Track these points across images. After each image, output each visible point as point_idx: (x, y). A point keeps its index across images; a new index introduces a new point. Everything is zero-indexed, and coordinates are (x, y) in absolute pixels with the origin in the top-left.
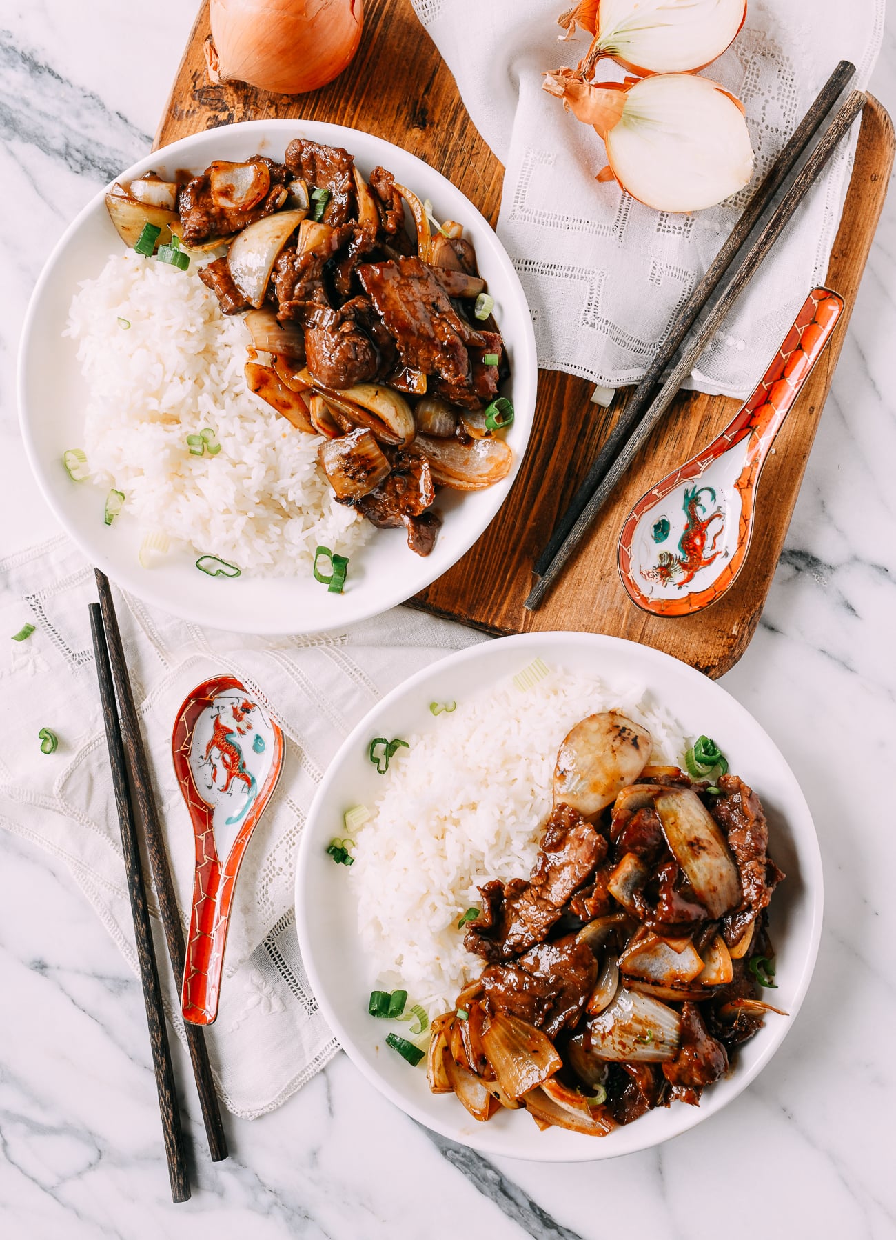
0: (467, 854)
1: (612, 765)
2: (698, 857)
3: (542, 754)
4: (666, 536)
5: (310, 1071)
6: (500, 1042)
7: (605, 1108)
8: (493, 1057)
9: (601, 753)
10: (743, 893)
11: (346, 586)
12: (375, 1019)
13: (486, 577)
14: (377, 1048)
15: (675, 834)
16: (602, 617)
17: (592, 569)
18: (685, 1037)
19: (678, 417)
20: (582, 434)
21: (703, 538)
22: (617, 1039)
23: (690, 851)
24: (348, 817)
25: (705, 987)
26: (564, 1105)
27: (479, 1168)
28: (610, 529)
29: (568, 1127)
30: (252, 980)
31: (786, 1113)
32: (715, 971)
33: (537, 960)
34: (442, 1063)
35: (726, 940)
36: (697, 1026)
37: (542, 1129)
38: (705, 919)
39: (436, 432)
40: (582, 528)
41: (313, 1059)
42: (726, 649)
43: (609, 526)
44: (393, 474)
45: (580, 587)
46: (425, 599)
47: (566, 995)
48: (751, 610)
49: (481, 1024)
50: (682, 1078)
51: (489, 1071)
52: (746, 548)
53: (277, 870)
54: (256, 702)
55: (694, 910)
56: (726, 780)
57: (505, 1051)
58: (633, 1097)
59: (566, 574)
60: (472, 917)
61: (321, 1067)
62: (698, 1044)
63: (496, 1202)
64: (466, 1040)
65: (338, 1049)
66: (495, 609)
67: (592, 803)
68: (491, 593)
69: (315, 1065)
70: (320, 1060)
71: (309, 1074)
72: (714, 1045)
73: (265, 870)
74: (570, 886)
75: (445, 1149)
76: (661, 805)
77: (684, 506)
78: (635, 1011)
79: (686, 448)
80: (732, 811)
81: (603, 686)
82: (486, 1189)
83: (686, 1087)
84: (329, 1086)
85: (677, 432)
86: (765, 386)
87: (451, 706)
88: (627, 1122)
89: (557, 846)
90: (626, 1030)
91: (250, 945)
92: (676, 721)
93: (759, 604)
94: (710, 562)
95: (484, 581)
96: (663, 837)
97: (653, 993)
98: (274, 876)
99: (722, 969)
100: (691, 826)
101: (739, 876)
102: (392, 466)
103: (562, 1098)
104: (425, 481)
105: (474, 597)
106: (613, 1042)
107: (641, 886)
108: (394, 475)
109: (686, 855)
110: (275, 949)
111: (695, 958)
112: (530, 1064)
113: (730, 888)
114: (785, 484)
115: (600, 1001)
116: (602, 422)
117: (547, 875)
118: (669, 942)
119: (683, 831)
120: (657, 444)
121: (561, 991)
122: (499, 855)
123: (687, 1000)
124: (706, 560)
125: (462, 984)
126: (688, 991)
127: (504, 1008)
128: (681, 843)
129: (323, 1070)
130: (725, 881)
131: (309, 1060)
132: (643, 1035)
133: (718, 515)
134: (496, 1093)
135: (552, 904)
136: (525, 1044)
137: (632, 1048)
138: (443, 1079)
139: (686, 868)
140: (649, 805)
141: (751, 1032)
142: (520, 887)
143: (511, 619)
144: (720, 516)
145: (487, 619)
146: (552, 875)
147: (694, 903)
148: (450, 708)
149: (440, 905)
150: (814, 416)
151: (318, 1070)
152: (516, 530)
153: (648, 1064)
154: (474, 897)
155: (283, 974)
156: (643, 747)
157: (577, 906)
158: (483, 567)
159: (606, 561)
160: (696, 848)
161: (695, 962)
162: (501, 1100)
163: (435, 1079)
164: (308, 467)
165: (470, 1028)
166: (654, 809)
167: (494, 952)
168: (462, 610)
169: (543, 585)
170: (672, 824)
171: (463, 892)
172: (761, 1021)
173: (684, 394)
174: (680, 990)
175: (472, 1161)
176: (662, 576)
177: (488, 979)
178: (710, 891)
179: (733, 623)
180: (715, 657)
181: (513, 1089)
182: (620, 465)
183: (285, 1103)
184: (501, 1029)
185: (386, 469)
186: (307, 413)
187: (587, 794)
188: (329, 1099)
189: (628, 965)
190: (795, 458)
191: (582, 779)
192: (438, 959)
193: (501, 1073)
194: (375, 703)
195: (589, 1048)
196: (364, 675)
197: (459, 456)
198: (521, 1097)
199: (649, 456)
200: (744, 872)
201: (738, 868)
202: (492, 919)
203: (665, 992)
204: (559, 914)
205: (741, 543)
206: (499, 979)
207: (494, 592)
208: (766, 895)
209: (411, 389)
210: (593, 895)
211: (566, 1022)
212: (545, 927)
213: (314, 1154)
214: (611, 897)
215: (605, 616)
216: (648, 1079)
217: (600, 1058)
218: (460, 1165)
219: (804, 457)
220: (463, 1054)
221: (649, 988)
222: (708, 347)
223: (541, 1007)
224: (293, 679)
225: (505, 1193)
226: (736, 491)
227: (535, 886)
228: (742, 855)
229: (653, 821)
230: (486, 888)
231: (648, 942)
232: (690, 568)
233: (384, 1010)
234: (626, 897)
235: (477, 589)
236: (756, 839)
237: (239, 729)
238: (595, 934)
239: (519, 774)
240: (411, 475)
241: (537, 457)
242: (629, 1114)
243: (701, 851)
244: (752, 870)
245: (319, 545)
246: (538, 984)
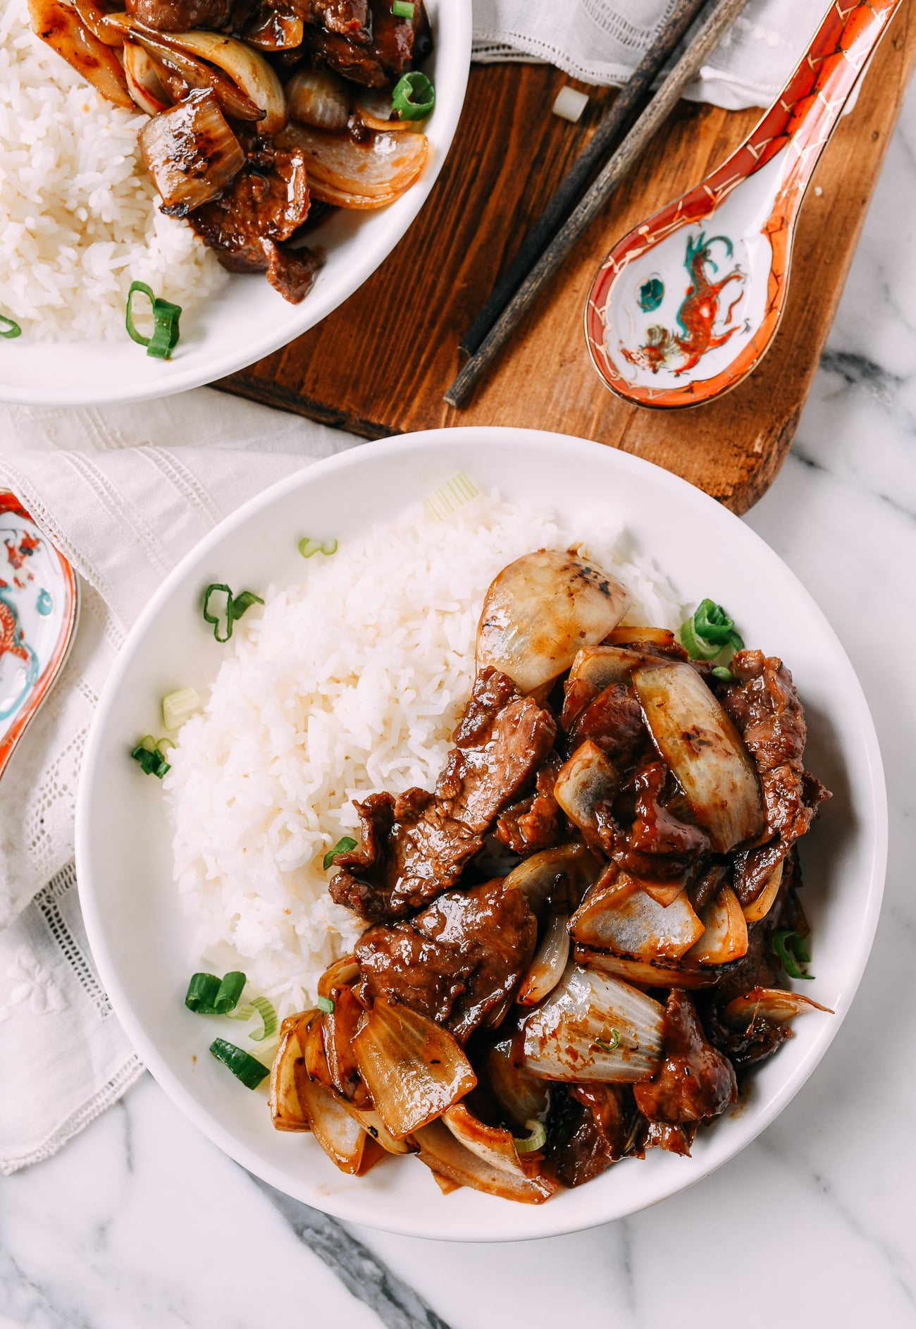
0: (340, 751)
1: (568, 614)
2: (697, 755)
3: (460, 602)
4: (659, 302)
5: (100, 1101)
6: (381, 1048)
7: (543, 1158)
8: (370, 1071)
9: (551, 597)
10: (765, 816)
11: (177, 351)
12: (196, 1018)
13: (390, 359)
14: (195, 1059)
15: (662, 720)
16: (560, 421)
17: (548, 352)
18: (671, 1043)
19: (680, 139)
20: (538, 162)
21: (713, 309)
22: (565, 1045)
23: (685, 746)
24: (168, 703)
25: (705, 967)
26: (476, 1147)
27: (352, 1257)
28: (575, 295)
29: (486, 1188)
30: (20, 962)
31: (821, 1184)
32: (719, 940)
33: (443, 920)
34: (293, 1083)
35: (738, 894)
36: (689, 1025)
37: (446, 1191)
38: (706, 851)
39: (318, 118)
40: (535, 286)
41: (106, 1083)
42: (744, 472)
43: (575, 291)
44: (248, 169)
45: (530, 377)
46: (299, 389)
47: (485, 972)
48: (782, 417)
49: (355, 1023)
50: (665, 1108)
51: (364, 1094)
52: (778, 315)
53: (60, 788)
54: (39, 535)
55: (690, 834)
56: (741, 656)
57: (389, 1063)
58: (588, 1144)
59: (509, 357)
60: (344, 849)
61: (118, 1095)
62: (692, 1055)
63: (376, 1309)
64: (330, 1045)
65: (141, 1071)
66: (401, 406)
67: (535, 671)
68: (396, 382)
69: (108, 1093)
70: (116, 1085)
71: (98, 1107)
72: (716, 1058)
73: (42, 789)
74: (497, 798)
75: (300, 1227)
76: (641, 680)
77: (687, 261)
78: (594, 1000)
79: (691, 181)
80: (751, 703)
81: (558, 520)
82: (361, 1290)
83: (671, 1124)
84: (129, 1125)
85: (677, 161)
86: (811, 63)
87: (330, 546)
88: (578, 1184)
89: (479, 737)
90: (578, 1030)
91: (13, 901)
92: (668, 579)
93: (794, 409)
94: (722, 341)
95: (387, 364)
96: (644, 726)
97: (624, 972)
98: (54, 797)
99: (731, 934)
100: (688, 711)
101: (761, 792)
102: (246, 155)
103: (475, 1134)
104: (296, 183)
105: (371, 388)
106: (558, 1049)
107: (608, 798)
108: (250, 172)
109: (680, 751)
110: (57, 915)
111: (689, 918)
112: (426, 1082)
113: (748, 808)
114: (835, 239)
115: (540, 983)
116: (568, 144)
117: (462, 782)
118: (649, 888)
119: (675, 718)
120: (647, 178)
121: (479, 966)
122: (388, 757)
123: (676, 986)
124: (717, 338)
125: (328, 960)
126: (677, 970)
127: (388, 992)
128: (671, 735)
129: (121, 1101)
130: (740, 794)
131: (100, 1084)
132: (605, 1038)
133: (735, 276)
134: (372, 1128)
135: (469, 828)
136: (420, 1050)
137: (587, 1059)
138: (293, 1107)
139: (679, 770)
140: (625, 679)
141: (772, 1045)
142: (420, 802)
143: (424, 420)
144: (738, 278)
145: (389, 419)
146: (469, 783)
147: (689, 823)
148: (328, 550)
149: (293, 827)
150: (878, 144)
151: (113, 1101)
152: (438, 294)
153: (610, 1085)
154: (350, 821)
155: (67, 953)
156: (616, 598)
157: (506, 827)
158: (387, 345)
159: (569, 341)
160: (694, 742)
161: (690, 925)
162: (380, 1140)
163: (278, 1105)
164: (122, 160)
165: (337, 1027)
166: (632, 686)
167: (376, 903)
168: (352, 406)
169: (473, 368)
170: (659, 706)
171: (333, 813)
172: (788, 1029)
173: (690, 109)
174: (666, 968)
175: (341, 1246)
176: (651, 359)
177: (366, 949)
178: (715, 805)
179: (756, 435)
180: (728, 484)
181: (399, 1120)
182: (593, 198)
183: (61, 1151)
184: (384, 1027)
185: (238, 159)
186: (120, 74)
187: (527, 656)
188: (129, 1147)
189: (585, 928)
190: (850, 203)
191: (520, 633)
192: (288, 912)
193: (382, 1097)
194: (211, 527)
195: (520, 1060)
196: (199, 485)
197: (352, 161)
198: (411, 1136)
199: (635, 194)
200: (768, 784)
201: (759, 777)
202: (375, 852)
203: (641, 970)
204: (479, 843)
205: (771, 308)
206: (380, 946)
207: (402, 380)
208: (803, 816)
209: (279, 43)
210: (532, 808)
211: (485, 1016)
212: (456, 862)
213: (102, 1230)
214: (560, 814)
215: (565, 419)
216: (610, 1111)
217: (537, 1076)
218: (325, 1253)
219: (864, 202)
220: (322, 1064)
221: (617, 965)
222: (727, 40)
223: (445, 991)
224: (88, 483)
225: (391, 1297)
226: (765, 238)
227: (442, 801)
228: (766, 757)
229: (630, 701)
230: (367, 804)
231: (616, 890)
232: (693, 350)
233: (209, 1001)
234: (583, 814)
235: (375, 375)
236: (789, 732)
237: (16, 581)
238: (535, 881)
239: (426, 636)
240: (274, 173)
241: (473, 191)
242: (581, 1171)
243: (703, 748)
244: (781, 780)
245: (135, 279)
246: (442, 954)
